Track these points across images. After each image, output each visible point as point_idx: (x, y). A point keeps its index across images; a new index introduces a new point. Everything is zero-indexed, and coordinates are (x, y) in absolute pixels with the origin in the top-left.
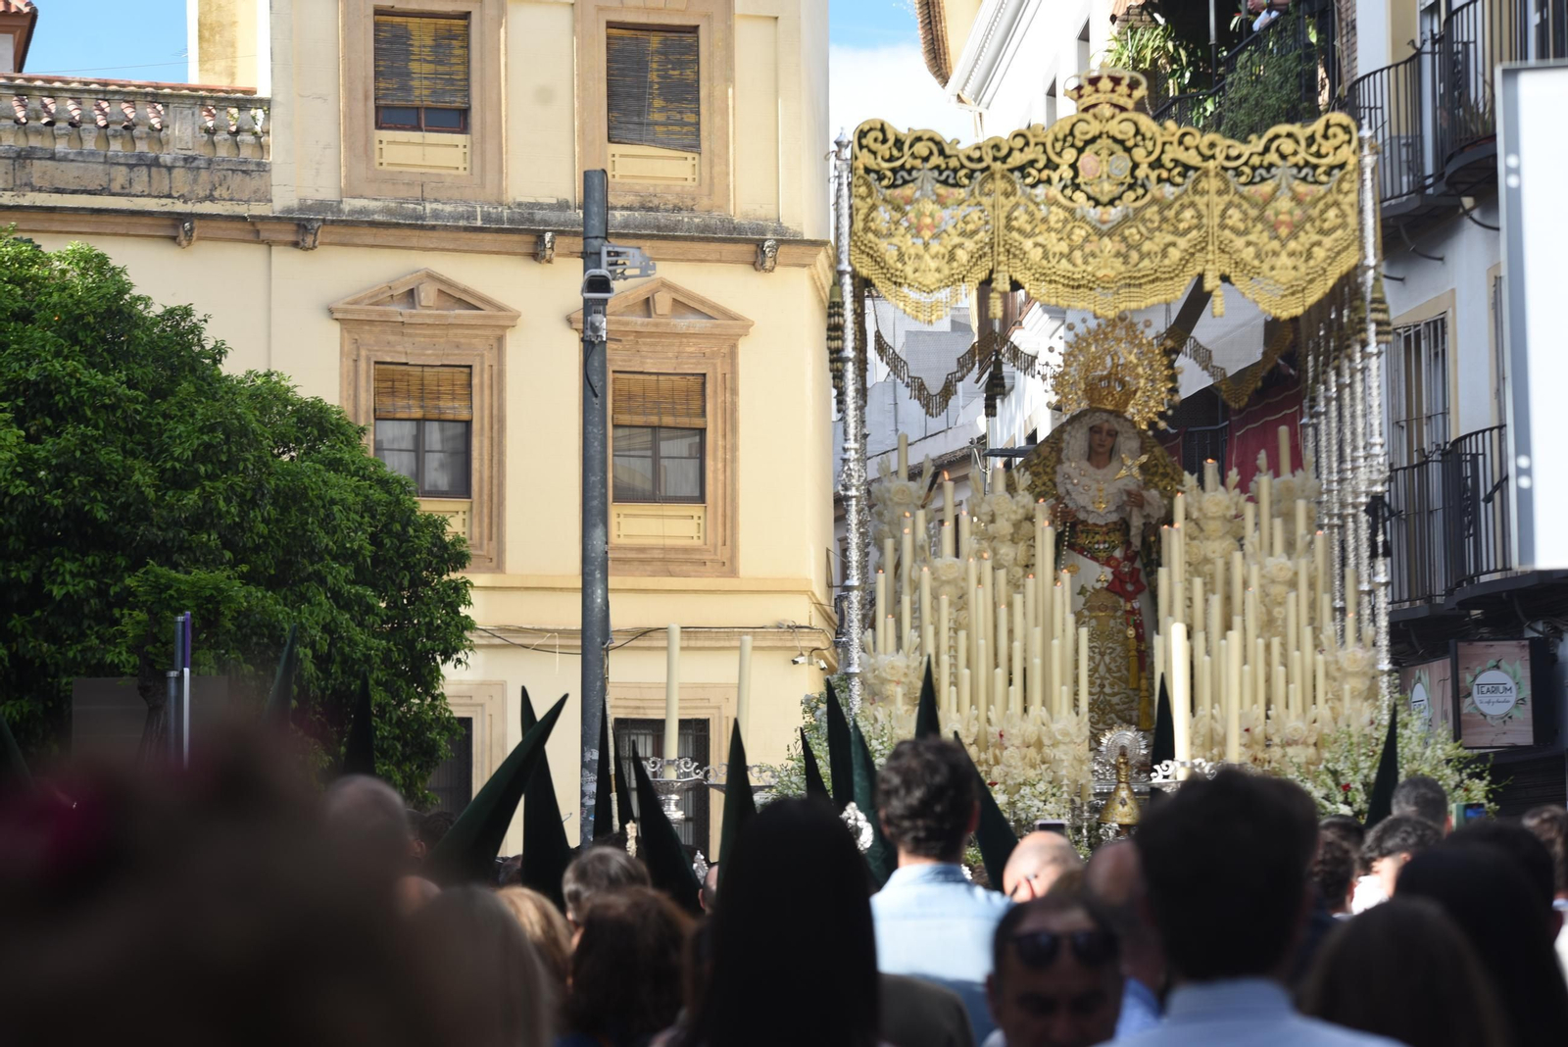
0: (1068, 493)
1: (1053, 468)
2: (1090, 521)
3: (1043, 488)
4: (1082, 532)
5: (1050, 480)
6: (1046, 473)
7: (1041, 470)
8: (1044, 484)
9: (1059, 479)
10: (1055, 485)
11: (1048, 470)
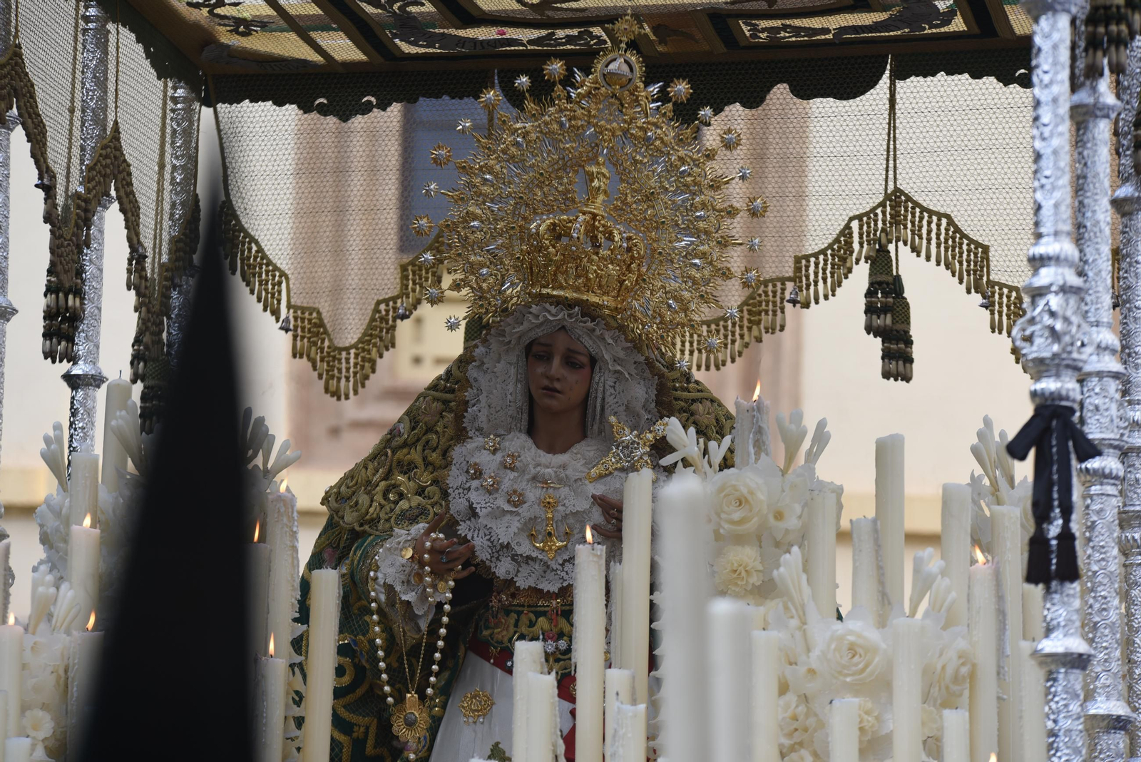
0: (472, 513)
1: (445, 453)
2: (522, 583)
3: (417, 500)
4: (507, 611)
5: (435, 482)
6: (427, 463)
7: (415, 455)
8: (421, 492)
9: (455, 478)
10: (445, 494)
11: (434, 457)
